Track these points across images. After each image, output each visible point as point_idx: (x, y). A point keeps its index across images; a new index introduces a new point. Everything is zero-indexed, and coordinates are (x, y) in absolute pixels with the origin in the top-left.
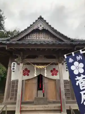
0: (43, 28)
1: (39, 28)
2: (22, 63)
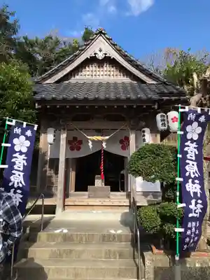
0: (106, 54)
1: (97, 55)
2: (64, 129)
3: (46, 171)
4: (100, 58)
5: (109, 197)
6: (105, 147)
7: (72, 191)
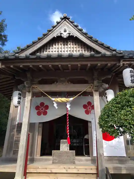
0: (69, 34)
1: (62, 35)
2: (29, 92)
3: (13, 135)
4: (65, 37)
5: (74, 163)
6: (69, 109)
7: (37, 156)
